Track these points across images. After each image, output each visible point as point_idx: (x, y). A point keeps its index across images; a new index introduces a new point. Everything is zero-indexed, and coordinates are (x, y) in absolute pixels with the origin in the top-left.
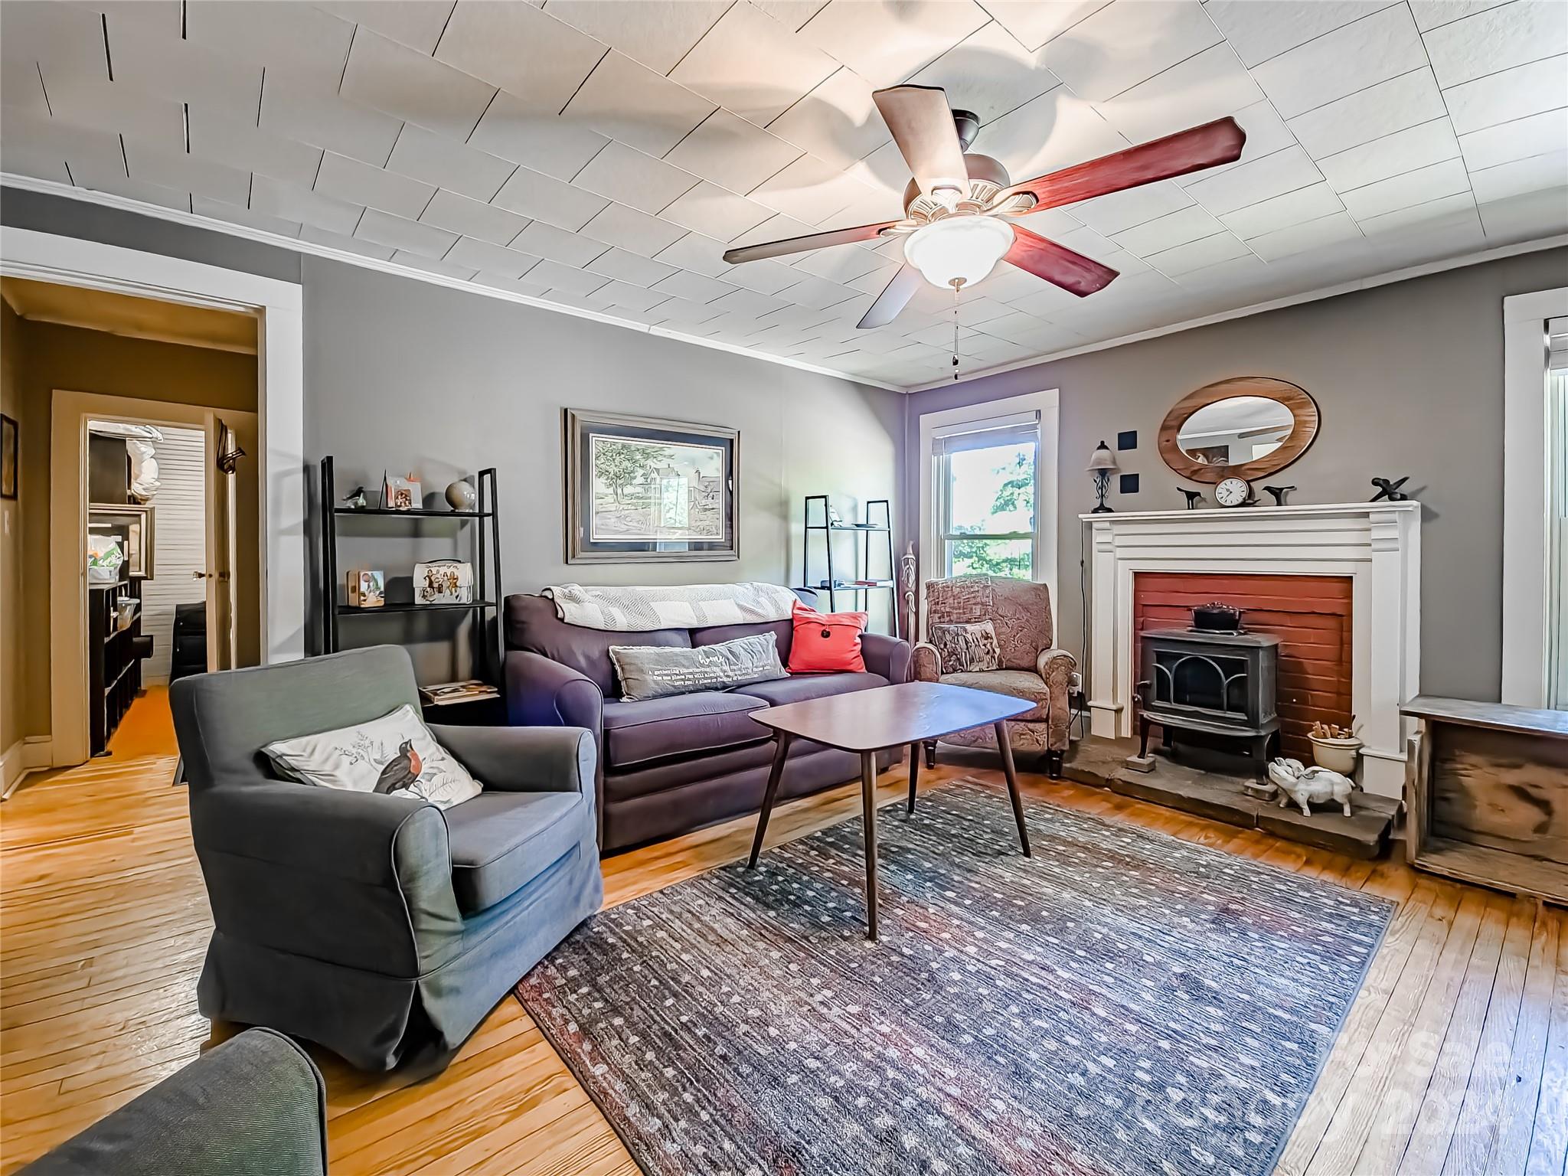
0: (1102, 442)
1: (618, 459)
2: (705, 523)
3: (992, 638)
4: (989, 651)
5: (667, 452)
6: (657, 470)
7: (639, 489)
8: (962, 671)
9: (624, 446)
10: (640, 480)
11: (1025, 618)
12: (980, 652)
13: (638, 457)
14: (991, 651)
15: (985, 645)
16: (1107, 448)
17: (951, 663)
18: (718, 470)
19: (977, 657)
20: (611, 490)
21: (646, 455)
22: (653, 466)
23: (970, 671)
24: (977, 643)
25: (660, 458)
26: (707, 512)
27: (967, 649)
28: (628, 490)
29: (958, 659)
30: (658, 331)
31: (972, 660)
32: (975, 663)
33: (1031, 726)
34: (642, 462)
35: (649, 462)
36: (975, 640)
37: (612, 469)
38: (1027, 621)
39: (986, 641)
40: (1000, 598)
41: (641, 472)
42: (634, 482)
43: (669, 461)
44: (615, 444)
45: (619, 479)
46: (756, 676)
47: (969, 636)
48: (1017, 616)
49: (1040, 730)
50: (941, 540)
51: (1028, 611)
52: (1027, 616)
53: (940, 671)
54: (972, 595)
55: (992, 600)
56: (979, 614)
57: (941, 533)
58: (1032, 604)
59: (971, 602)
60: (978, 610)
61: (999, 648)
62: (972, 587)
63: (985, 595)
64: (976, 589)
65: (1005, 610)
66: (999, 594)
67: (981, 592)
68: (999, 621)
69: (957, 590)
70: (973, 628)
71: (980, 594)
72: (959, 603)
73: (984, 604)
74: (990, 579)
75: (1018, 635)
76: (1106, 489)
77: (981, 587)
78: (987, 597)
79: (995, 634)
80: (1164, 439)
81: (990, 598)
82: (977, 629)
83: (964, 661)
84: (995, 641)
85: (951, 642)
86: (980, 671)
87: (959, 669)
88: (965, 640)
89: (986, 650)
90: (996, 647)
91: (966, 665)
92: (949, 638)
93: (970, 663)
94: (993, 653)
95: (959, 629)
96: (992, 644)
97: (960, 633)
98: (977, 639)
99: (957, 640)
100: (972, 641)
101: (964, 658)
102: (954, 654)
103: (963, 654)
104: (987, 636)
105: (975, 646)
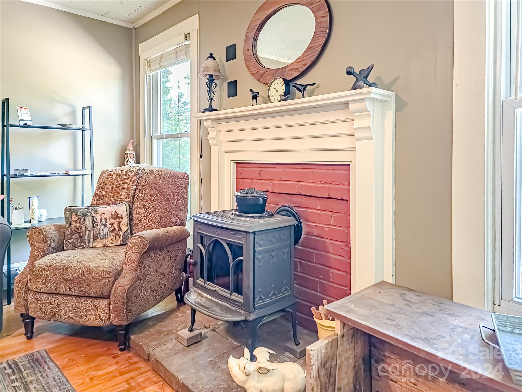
0: (211, 54)
3: (121, 218)
4: (115, 229)
8: (83, 248)
11: (159, 200)
14: (117, 229)
15: (112, 224)
17: (72, 240)
19: (102, 234)
23: (94, 247)
24: (104, 223)
27: (93, 227)
29: (81, 237)
31: (96, 238)
32: (99, 240)
33: (96, 302)
36: (103, 220)
38: (160, 202)
39: (114, 221)
40: (144, 184)
47: (98, 217)
48: (153, 198)
49: (103, 306)
50: (151, 139)
51: (162, 194)
52: (161, 199)
53: (53, 249)
54: (123, 182)
55: (136, 185)
56: (123, 197)
57: (151, 135)
58: (167, 189)
59: (120, 187)
60: (123, 194)
61: (129, 226)
62: (126, 175)
63: (132, 181)
64: (127, 176)
65: (145, 194)
66: (144, 181)
67: (130, 179)
68: (138, 203)
69: (115, 177)
70: (105, 209)
71: (129, 181)
72: (112, 188)
73: (128, 189)
74: (142, 168)
75: (150, 215)
76: (213, 93)
77: (132, 174)
78: (133, 183)
79: (128, 214)
80: (246, 48)
81: (135, 184)
82: (107, 210)
83: (86, 239)
84: (125, 220)
85: (76, 222)
86: (104, 246)
87: (80, 246)
88: (93, 220)
89: (112, 228)
90: (124, 226)
91: (89, 242)
92: (75, 218)
93: (94, 240)
94: (119, 231)
95: (90, 210)
96: (119, 223)
97: (89, 213)
98: (105, 219)
99: (84, 220)
100: (99, 220)
101: (86, 236)
102: (77, 232)
103: (87, 232)
104: (117, 216)
105: (102, 225)
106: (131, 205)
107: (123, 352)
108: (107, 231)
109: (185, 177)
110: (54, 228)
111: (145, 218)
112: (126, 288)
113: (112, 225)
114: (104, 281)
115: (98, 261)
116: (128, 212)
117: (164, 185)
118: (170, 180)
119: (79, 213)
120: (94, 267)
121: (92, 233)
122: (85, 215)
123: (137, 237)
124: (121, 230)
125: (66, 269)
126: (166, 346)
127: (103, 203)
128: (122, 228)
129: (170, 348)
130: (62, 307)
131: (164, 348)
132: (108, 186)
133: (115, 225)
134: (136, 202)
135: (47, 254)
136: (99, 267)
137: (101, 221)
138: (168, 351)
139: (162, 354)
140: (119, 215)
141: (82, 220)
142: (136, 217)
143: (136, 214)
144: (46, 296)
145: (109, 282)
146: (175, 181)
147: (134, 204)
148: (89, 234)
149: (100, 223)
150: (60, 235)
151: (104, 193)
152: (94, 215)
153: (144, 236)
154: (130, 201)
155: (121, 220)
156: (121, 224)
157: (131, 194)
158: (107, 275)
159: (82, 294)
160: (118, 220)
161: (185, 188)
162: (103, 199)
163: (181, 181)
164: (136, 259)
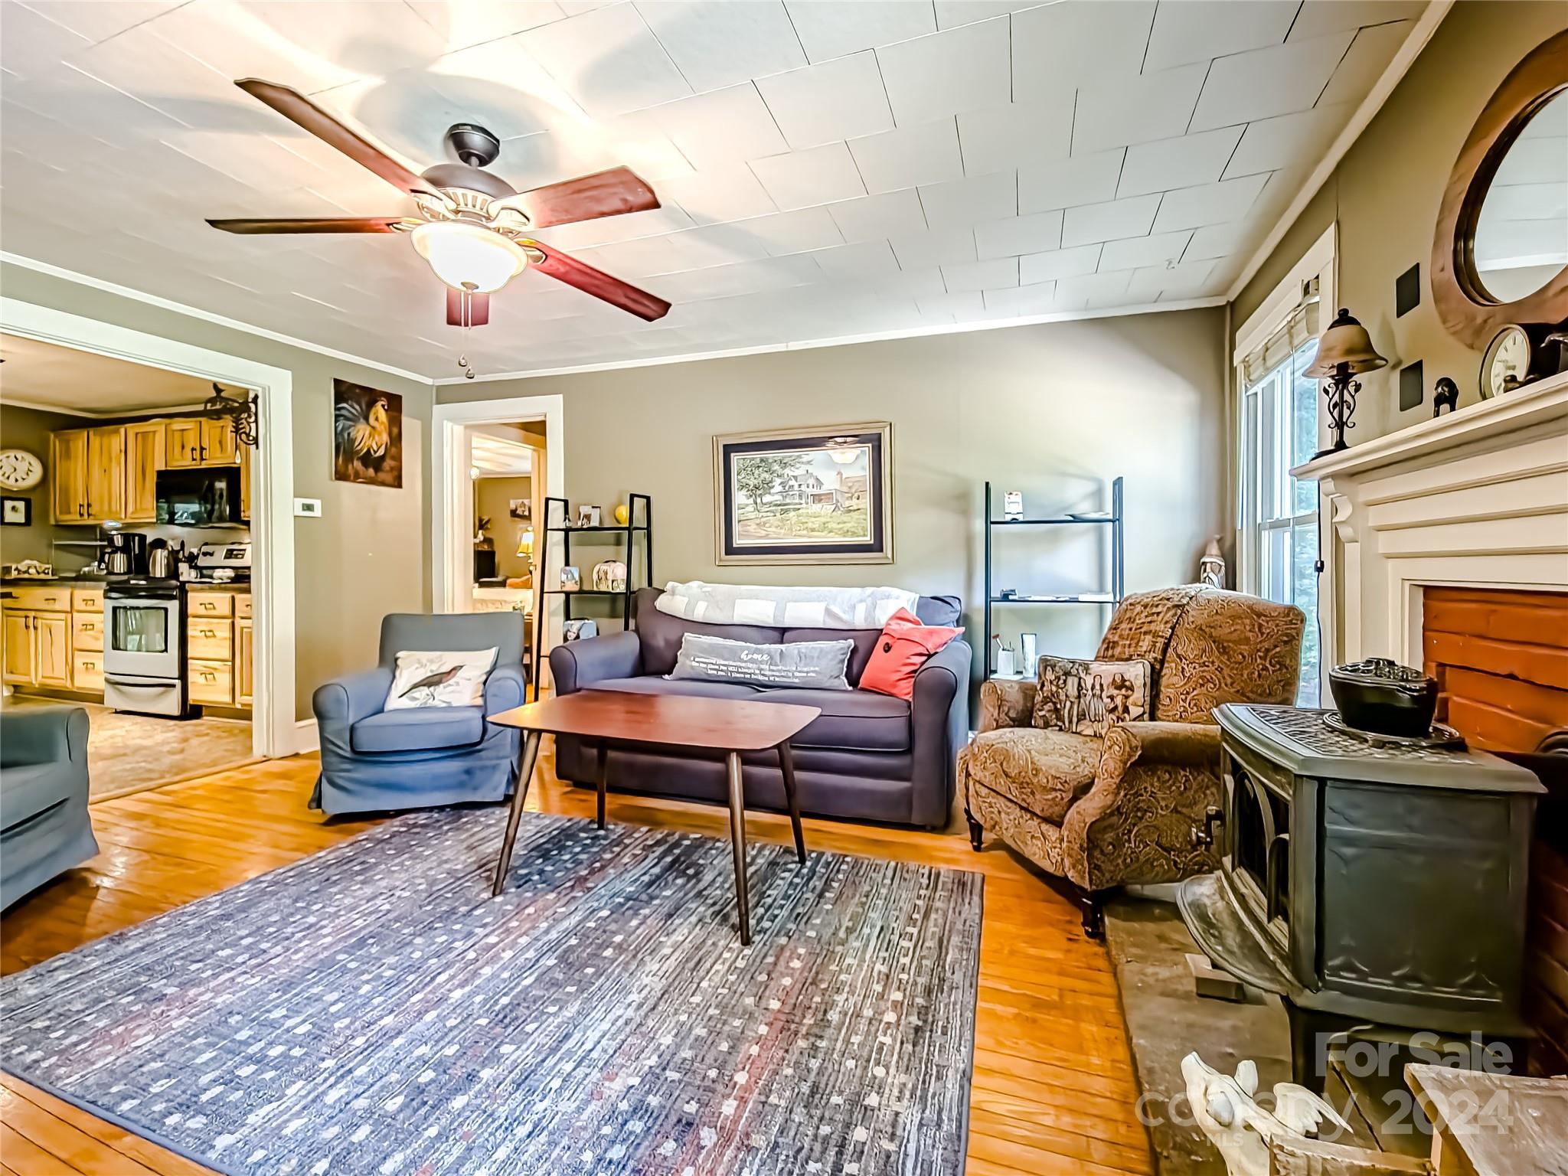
0: (1343, 313)
1: (757, 472)
2: (849, 525)
3: (1132, 690)
4: (1116, 707)
5: (805, 459)
6: (795, 478)
7: (778, 497)
8: (1061, 729)
9: (762, 460)
10: (778, 488)
12: (1099, 707)
13: (776, 467)
14: (1120, 709)
15: (1112, 698)
16: (1353, 321)
17: (1042, 713)
18: (864, 468)
20: (751, 501)
21: (784, 465)
22: (791, 474)
23: (1079, 733)
24: (1098, 692)
25: (798, 465)
26: (852, 514)
27: (1079, 697)
28: (767, 499)
30: (794, 346)
31: (1082, 717)
32: (1087, 722)
33: (1044, 828)
34: (780, 472)
35: (787, 471)
36: (1098, 687)
37: (752, 482)
39: (1117, 692)
40: (1188, 626)
41: (778, 481)
42: (772, 491)
43: (808, 467)
44: (753, 459)
45: (757, 491)
46: (797, 681)
48: (1205, 659)
49: (1054, 839)
50: (1258, 530)
51: (1224, 651)
52: (1221, 661)
53: (1012, 719)
54: (1149, 619)
55: (1173, 628)
56: (1144, 649)
57: (1259, 520)
58: (1236, 642)
59: (1143, 630)
60: (1146, 643)
61: (1147, 707)
62: (1157, 606)
63: (1165, 619)
64: (1159, 609)
65: (1186, 646)
66: (1191, 619)
67: (1161, 615)
68: (1173, 665)
69: (1139, 608)
70: (1104, 667)
71: (1160, 618)
72: (1131, 629)
73: (1156, 635)
74: (1193, 594)
75: (1195, 692)
76: (1349, 408)
77: (1170, 604)
78: (1166, 622)
79: (1148, 685)
80: (1439, 265)
81: (1169, 625)
82: (1109, 670)
83: (1066, 715)
84: (1139, 695)
85: (1051, 682)
86: (1095, 736)
87: (1056, 725)
88: (1079, 684)
89: (1112, 706)
90: (1135, 705)
91: (1071, 722)
92: (1050, 676)
93: (1079, 720)
94: (1124, 712)
95: (1077, 666)
96: (1127, 697)
97: (1074, 672)
98: (1101, 685)
99: (1065, 681)
100: (1089, 687)
101: (1066, 711)
102: (1051, 701)
103: (1068, 704)
104: (1122, 684)
105: (1094, 695)
106: (1158, 667)
107: (1090, 940)
108: (1101, 710)
109: (1294, 617)
110: (1017, 687)
111: (1183, 697)
112: (1089, 821)
113: (1112, 700)
114: (1054, 794)
115: (1056, 757)
116: (1148, 681)
117: (1231, 633)
118: (1247, 621)
119: (1057, 669)
120: (1045, 765)
121: (1075, 707)
122: (1067, 674)
123: (1119, 730)
124: (1129, 713)
125: (1007, 756)
126: (1157, 969)
127: (1113, 656)
128: (1131, 708)
129: (1160, 977)
130: (1003, 815)
131: (1150, 970)
132: (1123, 626)
133: (1119, 701)
134: (1169, 662)
135: (1003, 727)
136: (1051, 768)
137: (1093, 688)
138: (1151, 980)
139: (1136, 979)
140: (1127, 683)
141: (1061, 681)
142: (1166, 691)
143: (1168, 686)
144: (987, 791)
145: (1062, 799)
146: (1260, 626)
147: (1166, 665)
148: (1071, 707)
149: (1090, 692)
150: (1025, 698)
151: (1116, 639)
152: (1082, 675)
153: (1134, 731)
154: (1155, 659)
155: (1130, 692)
156: (1130, 700)
157: (1159, 645)
158: (1059, 786)
159: (1024, 804)
160: (1123, 691)
161: (1286, 643)
162: (1113, 648)
163: (1277, 625)
164: (1117, 773)
